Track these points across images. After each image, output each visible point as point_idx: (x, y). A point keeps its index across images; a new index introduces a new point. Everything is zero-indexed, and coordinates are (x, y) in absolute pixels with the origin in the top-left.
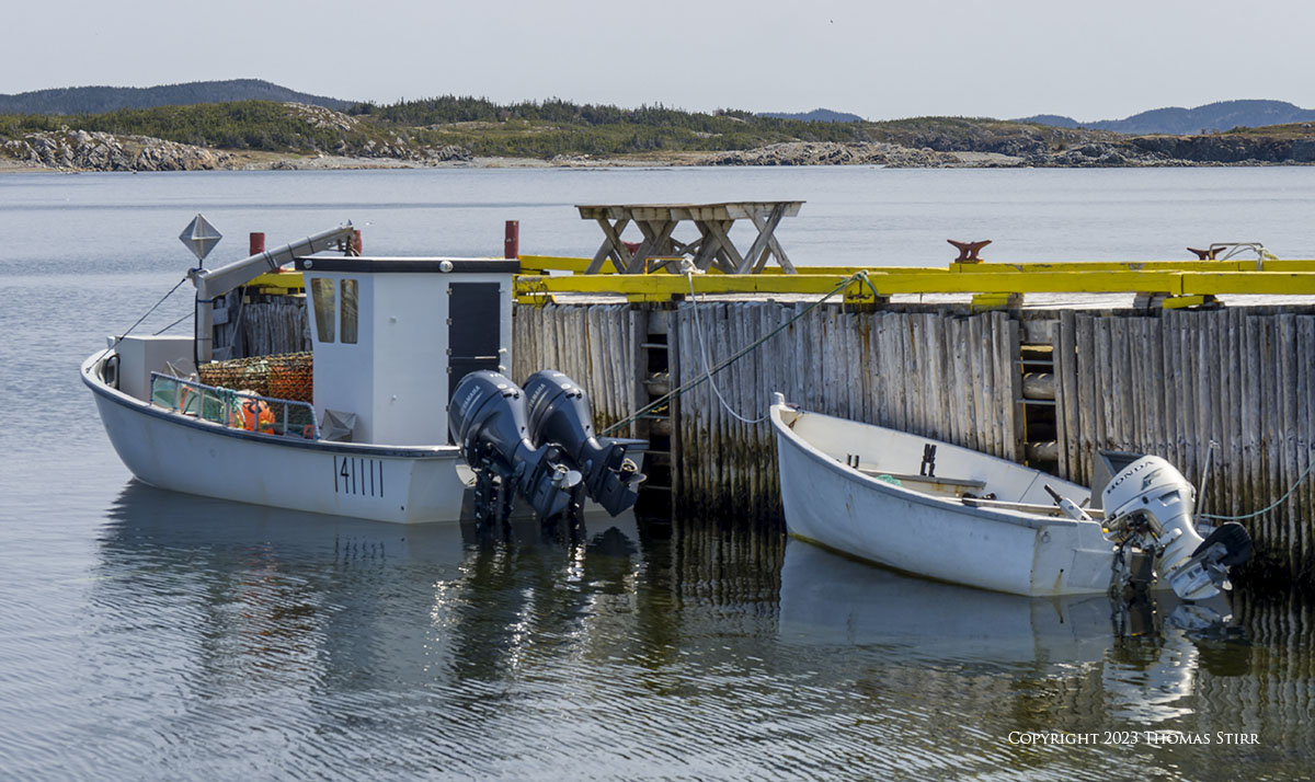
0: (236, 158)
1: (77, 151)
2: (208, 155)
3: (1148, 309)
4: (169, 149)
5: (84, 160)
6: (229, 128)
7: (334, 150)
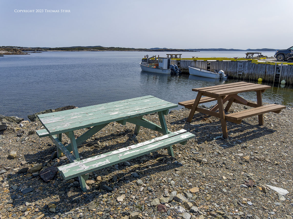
0: (100, 51)
1: (91, 50)
2: (99, 50)
3: (217, 61)
4: (96, 50)
5: (91, 51)
6: (100, 49)
7: (106, 50)
